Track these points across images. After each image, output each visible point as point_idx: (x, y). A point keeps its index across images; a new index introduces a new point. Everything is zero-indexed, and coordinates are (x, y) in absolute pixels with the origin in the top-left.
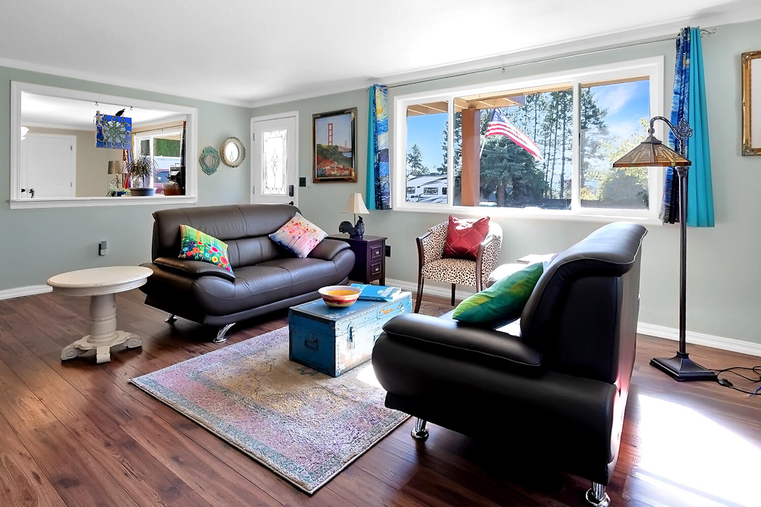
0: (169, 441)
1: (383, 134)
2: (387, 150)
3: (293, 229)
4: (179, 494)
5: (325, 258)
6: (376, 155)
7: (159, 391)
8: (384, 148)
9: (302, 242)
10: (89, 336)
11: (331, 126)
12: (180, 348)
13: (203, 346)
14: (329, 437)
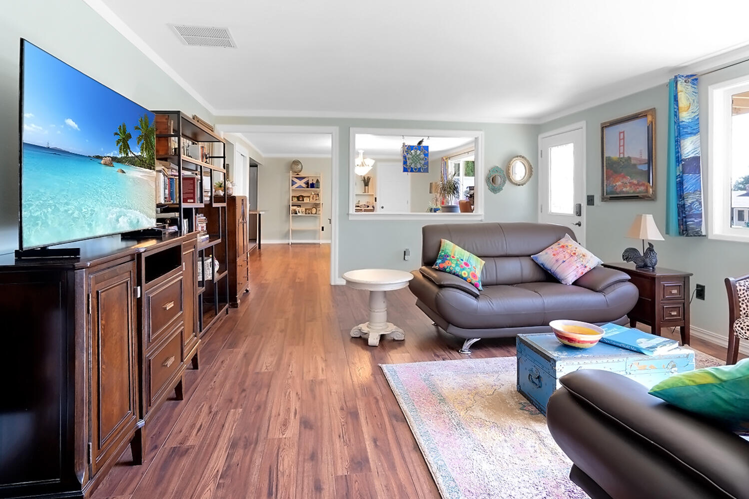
0: (379, 424)
1: (689, 138)
2: (697, 159)
3: (558, 252)
4: (361, 469)
5: (593, 289)
6: (679, 165)
7: (394, 380)
8: (692, 155)
9: (567, 267)
10: (368, 323)
11: (622, 135)
12: (430, 349)
13: (448, 354)
14: (510, 485)
